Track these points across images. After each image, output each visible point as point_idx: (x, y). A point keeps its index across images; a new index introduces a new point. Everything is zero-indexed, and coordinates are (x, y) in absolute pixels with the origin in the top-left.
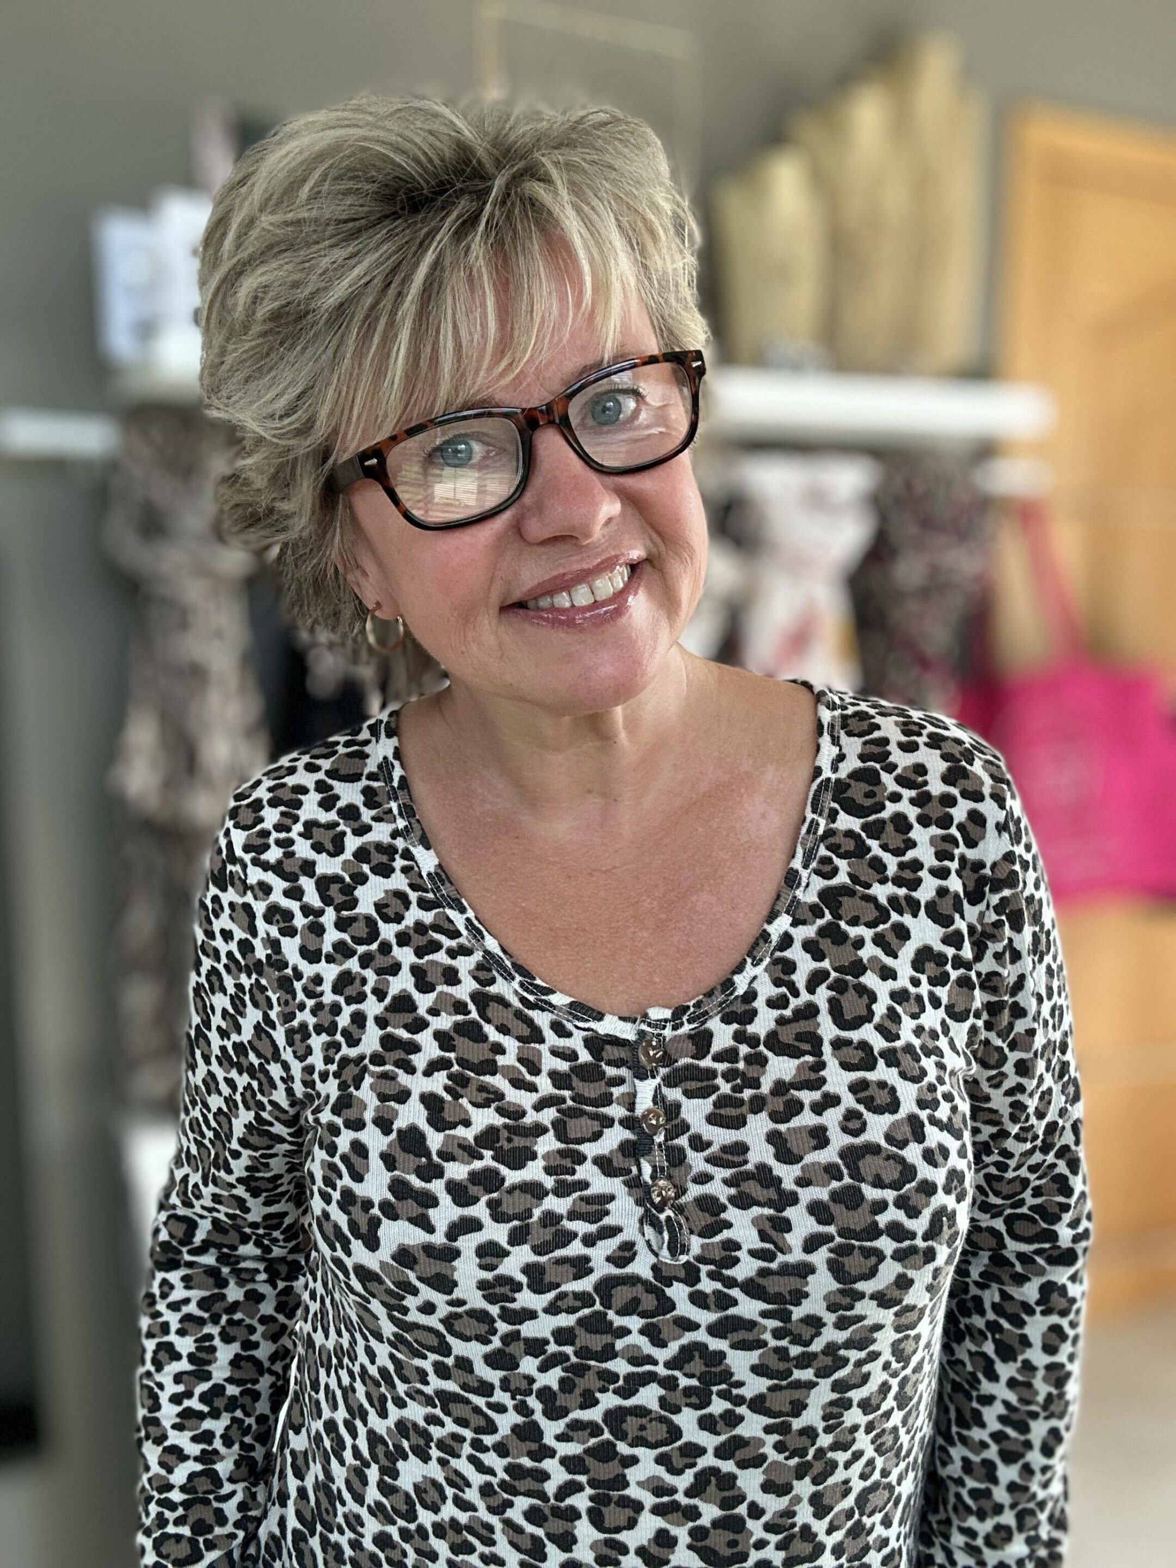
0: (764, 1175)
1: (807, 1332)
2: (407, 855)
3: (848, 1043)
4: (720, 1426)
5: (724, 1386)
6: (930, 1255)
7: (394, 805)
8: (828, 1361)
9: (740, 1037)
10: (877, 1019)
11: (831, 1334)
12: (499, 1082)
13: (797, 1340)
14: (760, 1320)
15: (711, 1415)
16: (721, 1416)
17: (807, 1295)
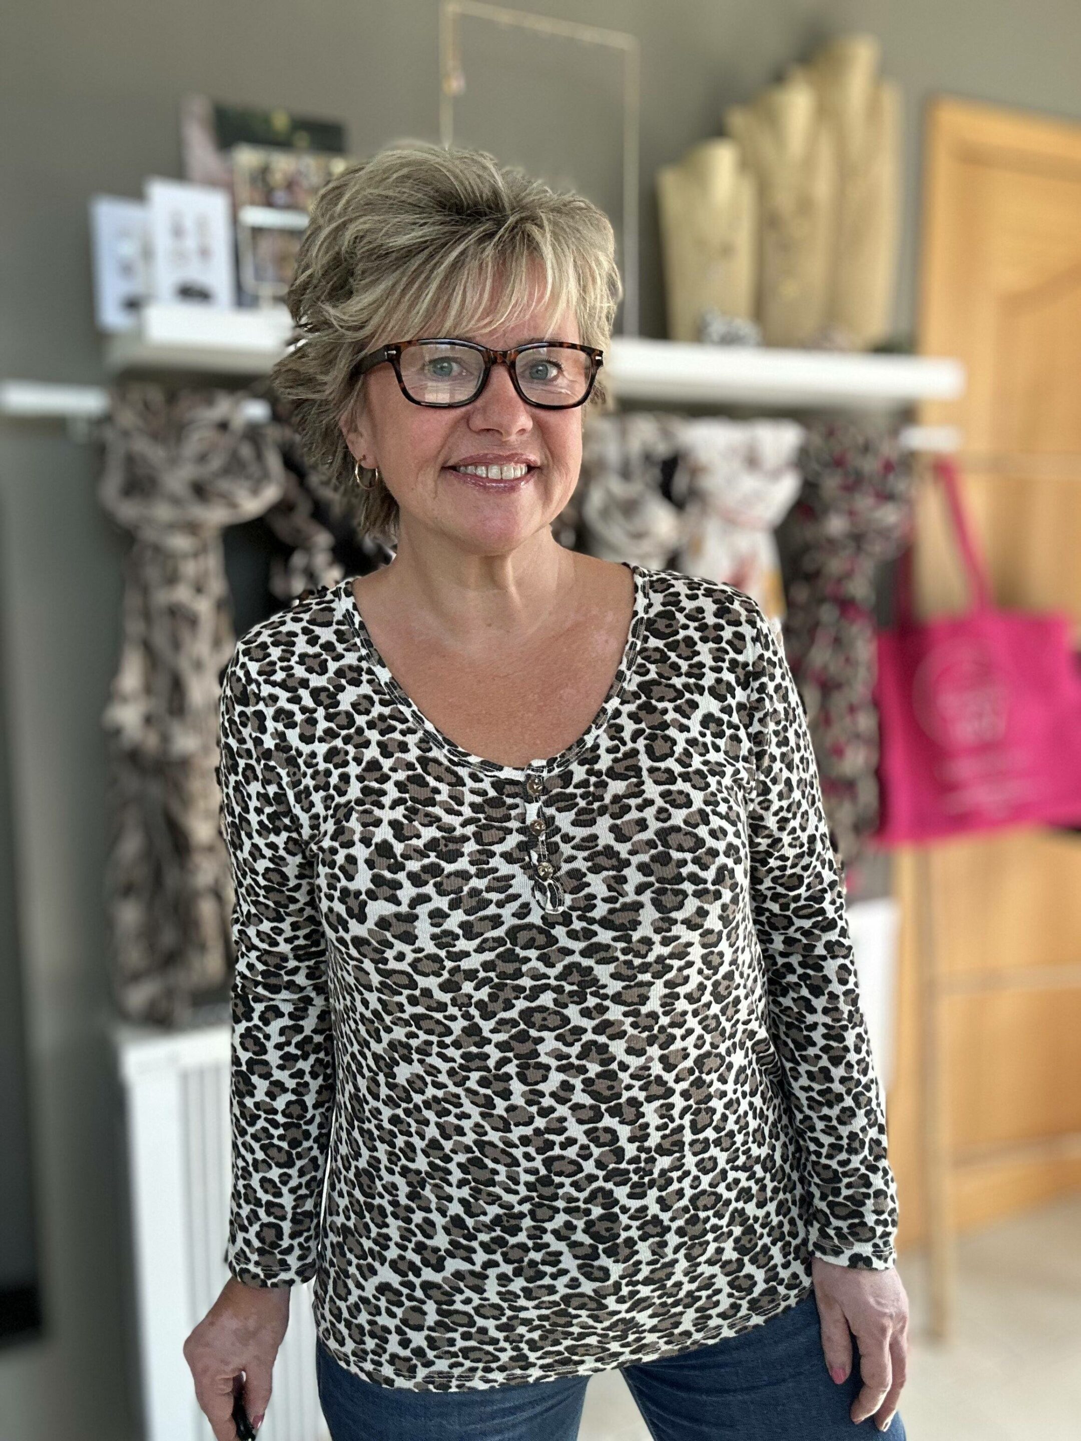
0: (609, 851)
1: (643, 949)
2: (370, 672)
3: (658, 769)
4: (594, 1014)
5: (594, 989)
6: (718, 895)
7: (357, 641)
8: (659, 967)
9: (590, 772)
10: (676, 755)
11: (659, 950)
12: (437, 811)
13: (637, 955)
14: (612, 943)
15: (588, 1008)
16: (594, 1008)
17: (640, 923)
